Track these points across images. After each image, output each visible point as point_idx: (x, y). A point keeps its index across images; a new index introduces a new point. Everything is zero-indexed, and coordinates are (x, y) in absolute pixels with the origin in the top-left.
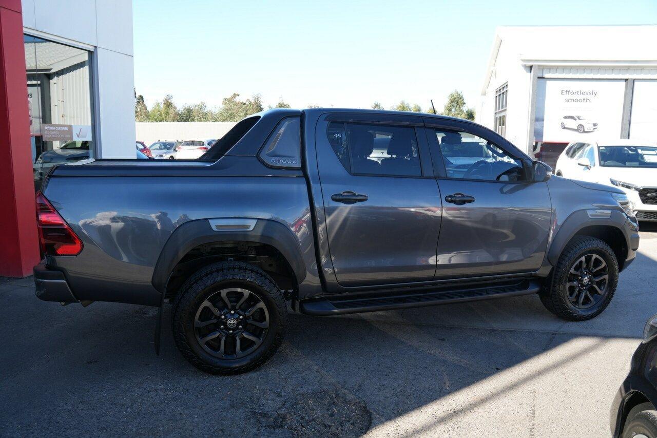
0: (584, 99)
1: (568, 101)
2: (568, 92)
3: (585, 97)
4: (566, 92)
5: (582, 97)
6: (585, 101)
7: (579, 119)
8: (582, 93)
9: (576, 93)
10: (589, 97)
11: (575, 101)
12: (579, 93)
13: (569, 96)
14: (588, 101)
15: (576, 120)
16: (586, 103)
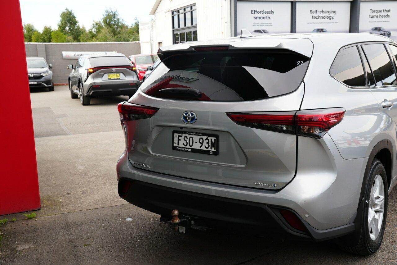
0: (266, 17)
1: (255, 18)
2: (256, 11)
3: (267, 15)
4: (254, 11)
5: (264, 15)
6: (267, 18)
7: (264, 32)
8: (265, 12)
9: (261, 12)
10: (270, 15)
11: (260, 18)
12: (263, 12)
13: (257, 15)
14: (269, 18)
15: (262, 33)
16: (267, 20)
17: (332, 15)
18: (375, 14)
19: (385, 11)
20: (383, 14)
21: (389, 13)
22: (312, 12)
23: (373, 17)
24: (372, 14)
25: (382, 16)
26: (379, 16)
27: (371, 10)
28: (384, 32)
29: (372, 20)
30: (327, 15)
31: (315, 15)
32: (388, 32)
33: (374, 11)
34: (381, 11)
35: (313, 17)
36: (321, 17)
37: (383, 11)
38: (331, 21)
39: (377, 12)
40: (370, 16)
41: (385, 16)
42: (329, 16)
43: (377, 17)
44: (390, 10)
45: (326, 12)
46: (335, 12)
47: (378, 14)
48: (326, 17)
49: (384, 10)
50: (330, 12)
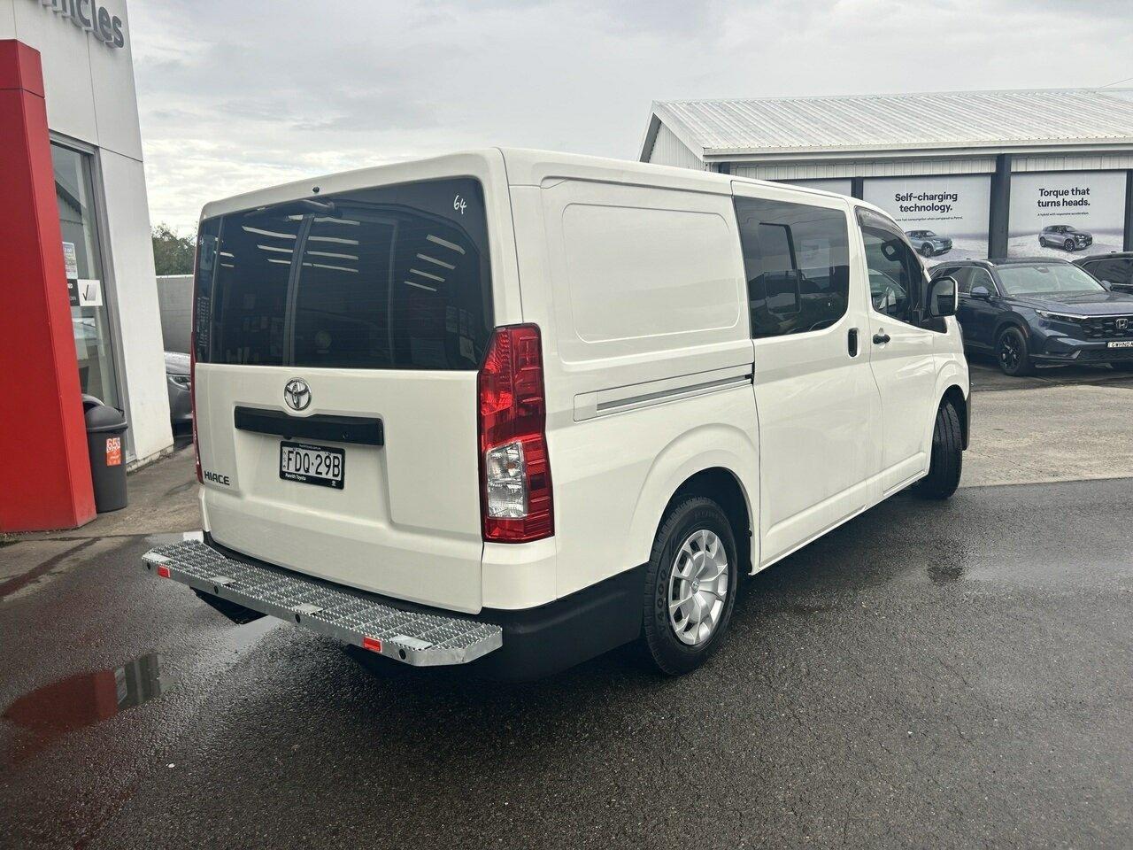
17: (947, 202)
18: (1052, 198)
19: (1076, 191)
20: (1069, 198)
21: (1086, 197)
22: (899, 198)
23: (1047, 204)
24: (1044, 199)
25: (1070, 203)
26: (1061, 203)
27: (1042, 190)
28: (1076, 235)
29: (1044, 210)
30: (936, 202)
31: (905, 204)
32: (1086, 236)
33: (1049, 193)
34: (1066, 193)
35: (901, 207)
36: (920, 209)
37: (1071, 192)
38: (945, 215)
39: (1057, 193)
40: (1039, 202)
41: (1077, 203)
42: (940, 204)
43: (1058, 204)
44: (1088, 190)
45: (933, 198)
46: (954, 197)
47: (1060, 199)
48: (933, 208)
49: (1073, 190)
50: (943, 197)
